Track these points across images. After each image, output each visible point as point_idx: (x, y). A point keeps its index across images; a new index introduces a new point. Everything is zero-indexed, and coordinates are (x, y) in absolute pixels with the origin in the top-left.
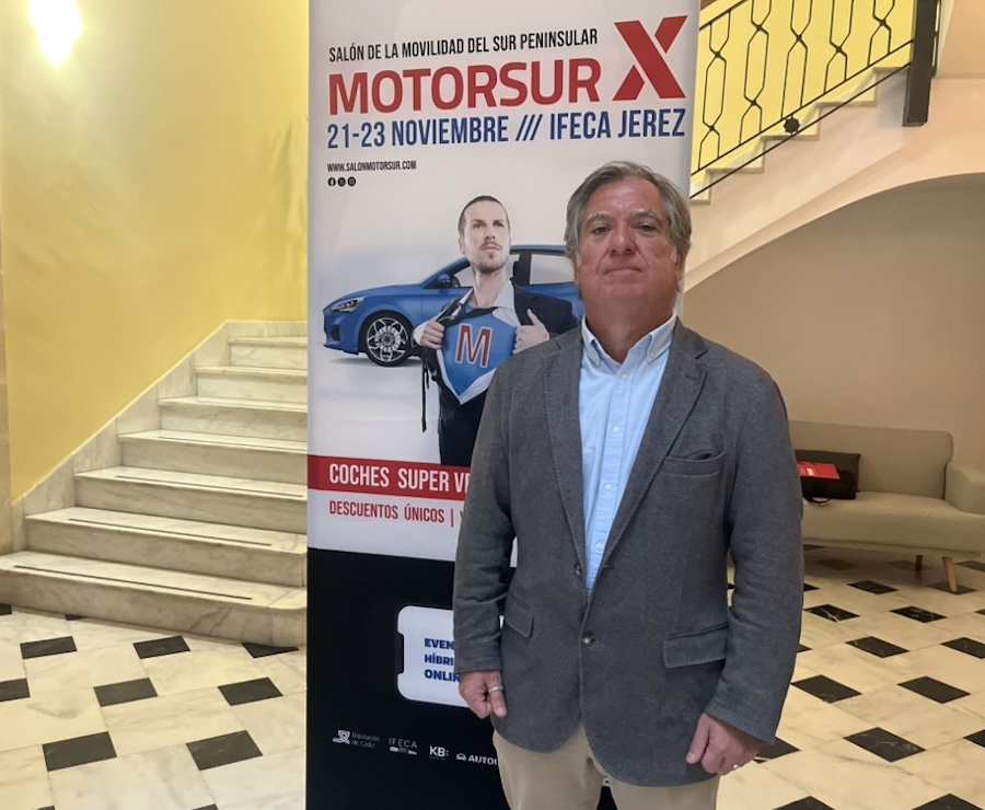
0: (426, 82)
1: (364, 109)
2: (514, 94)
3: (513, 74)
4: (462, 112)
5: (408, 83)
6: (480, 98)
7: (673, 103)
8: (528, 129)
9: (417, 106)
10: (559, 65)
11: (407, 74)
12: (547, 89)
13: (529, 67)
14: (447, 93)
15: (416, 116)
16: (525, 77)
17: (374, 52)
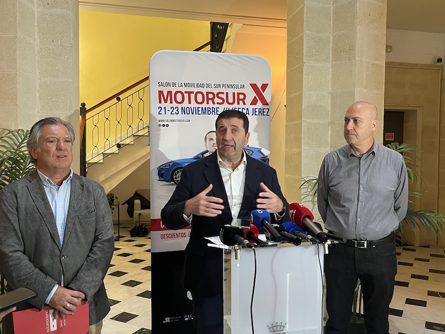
0: (193, 96)
1: (171, 102)
2: (221, 101)
3: (220, 95)
4: (204, 105)
5: (186, 95)
6: (210, 101)
7: (266, 107)
9: (190, 103)
10: (234, 94)
11: (186, 92)
12: (231, 101)
13: (225, 94)
14: (200, 99)
15: (189, 106)
16: (224, 96)
17: (174, 85)
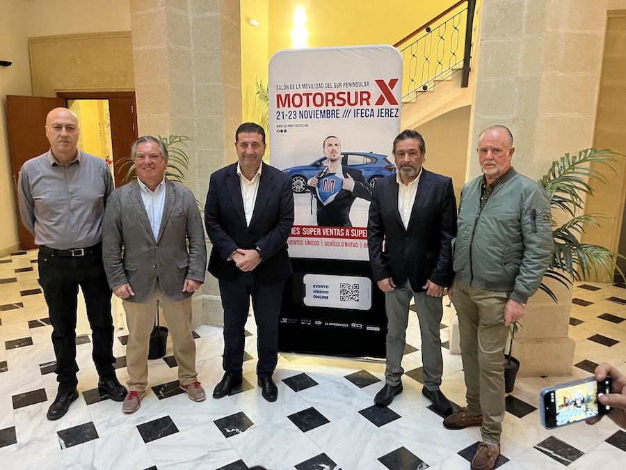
0: (311, 98)
1: (289, 106)
2: (342, 102)
3: (341, 96)
4: (324, 108)
5: (304, 98)
6: (330, 103)
7: (394, 107)
8: (346, 114)
9: (308, 106)
10: (356, 93)
11: (304, 94)
12: (353, 101)
13: (346, 93)
14: (319, 101)
15: (308, 109)
16: (345, 97)
17: (292, 87)
